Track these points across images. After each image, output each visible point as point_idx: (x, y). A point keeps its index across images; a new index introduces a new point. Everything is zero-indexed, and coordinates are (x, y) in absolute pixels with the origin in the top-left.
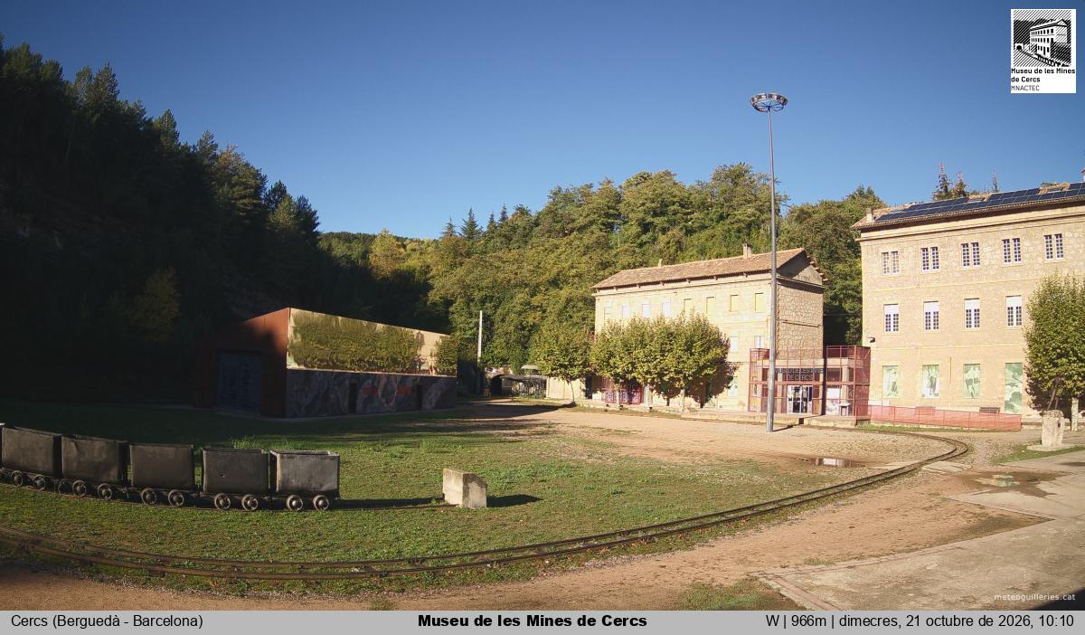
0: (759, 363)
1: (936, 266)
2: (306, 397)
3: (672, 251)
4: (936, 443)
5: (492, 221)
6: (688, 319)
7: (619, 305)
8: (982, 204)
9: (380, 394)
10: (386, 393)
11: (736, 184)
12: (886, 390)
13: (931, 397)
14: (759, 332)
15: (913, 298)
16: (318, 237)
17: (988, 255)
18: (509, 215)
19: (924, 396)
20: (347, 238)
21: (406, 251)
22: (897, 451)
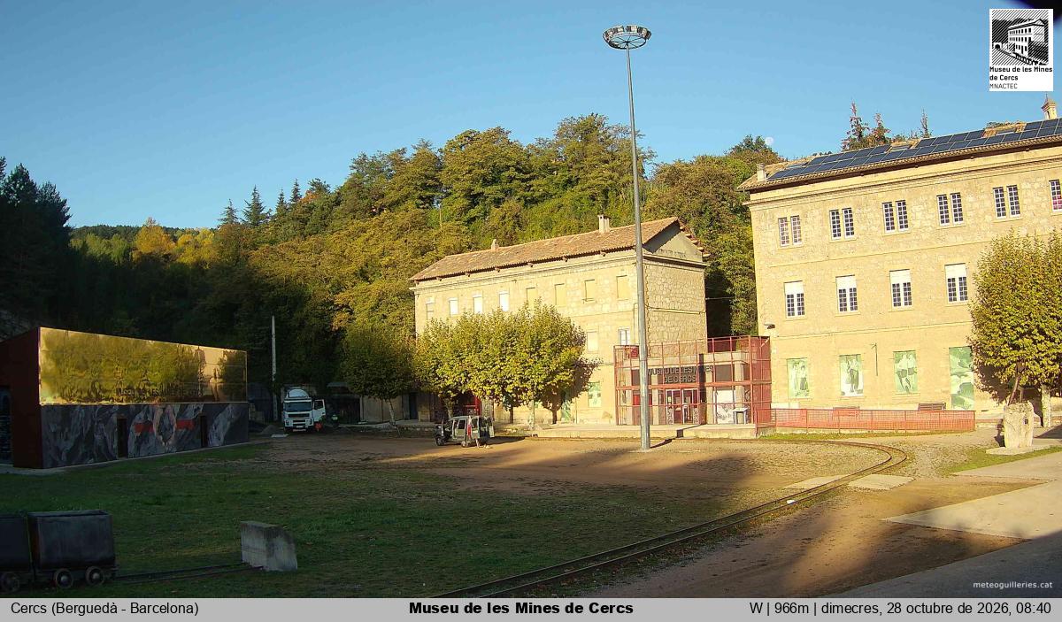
0: (627, 363)
1: (850, 231)
2: (67, 439)
3: (509, 228)
4: (864, 452)
5: (282, 202)
6: (532, 313)
7: (444, 300)
8: (909, 152)
9: (155, 429)
10: (164, 430)
11: (587, 141)
12: (793, 387)
13: (855, 394)
14: (627, 324)
15: (823, 272)
16: (70, 234)
17: (919, 215)
18: (303, 193)
19: (843, 393)
20: (104, 232)
21: (177, 245)
22: (814, 465)
